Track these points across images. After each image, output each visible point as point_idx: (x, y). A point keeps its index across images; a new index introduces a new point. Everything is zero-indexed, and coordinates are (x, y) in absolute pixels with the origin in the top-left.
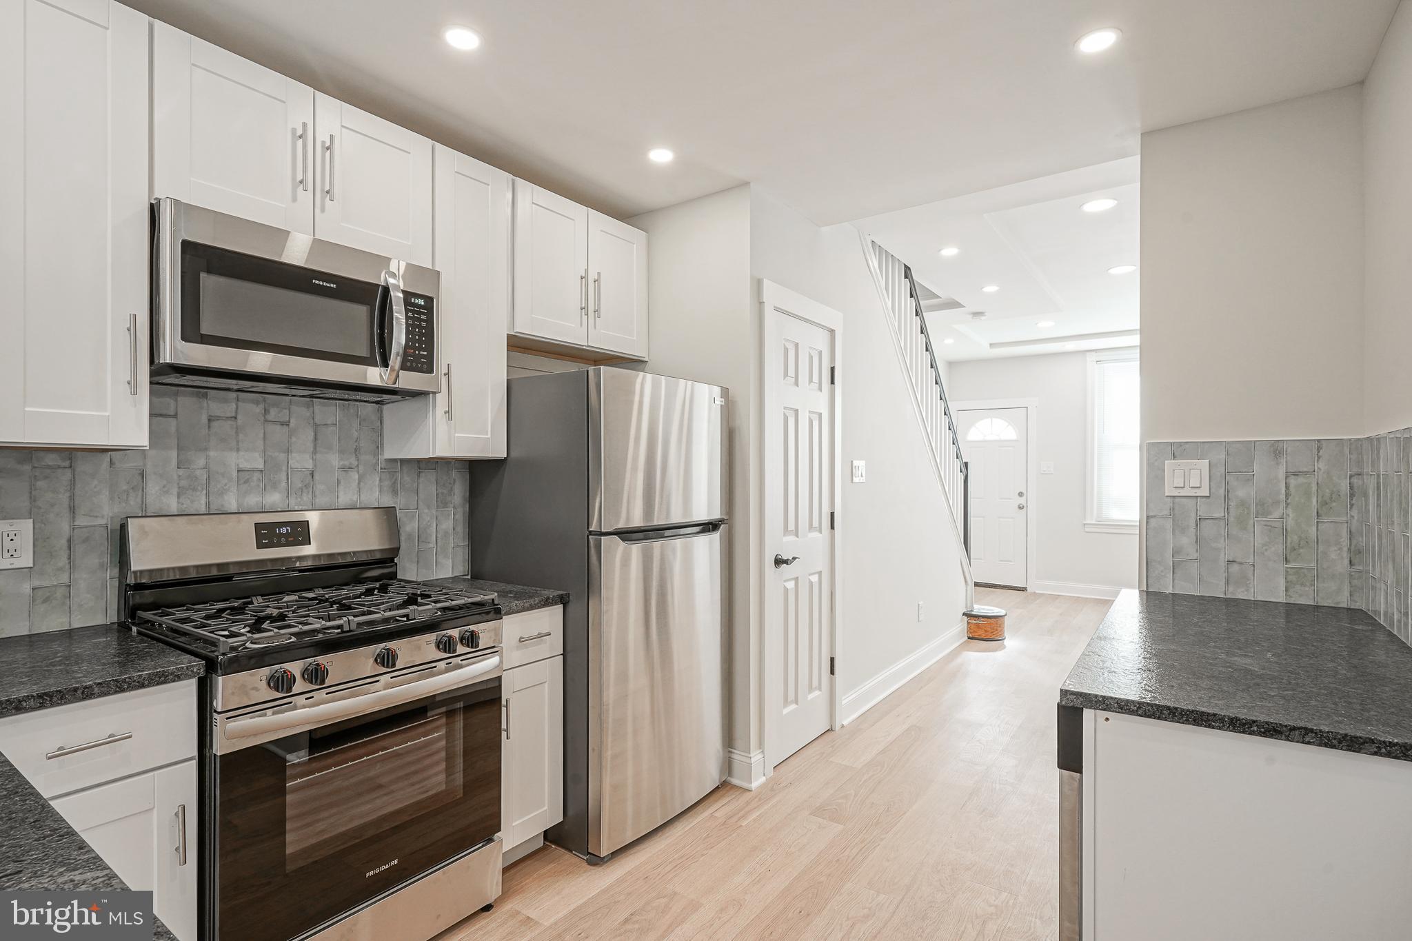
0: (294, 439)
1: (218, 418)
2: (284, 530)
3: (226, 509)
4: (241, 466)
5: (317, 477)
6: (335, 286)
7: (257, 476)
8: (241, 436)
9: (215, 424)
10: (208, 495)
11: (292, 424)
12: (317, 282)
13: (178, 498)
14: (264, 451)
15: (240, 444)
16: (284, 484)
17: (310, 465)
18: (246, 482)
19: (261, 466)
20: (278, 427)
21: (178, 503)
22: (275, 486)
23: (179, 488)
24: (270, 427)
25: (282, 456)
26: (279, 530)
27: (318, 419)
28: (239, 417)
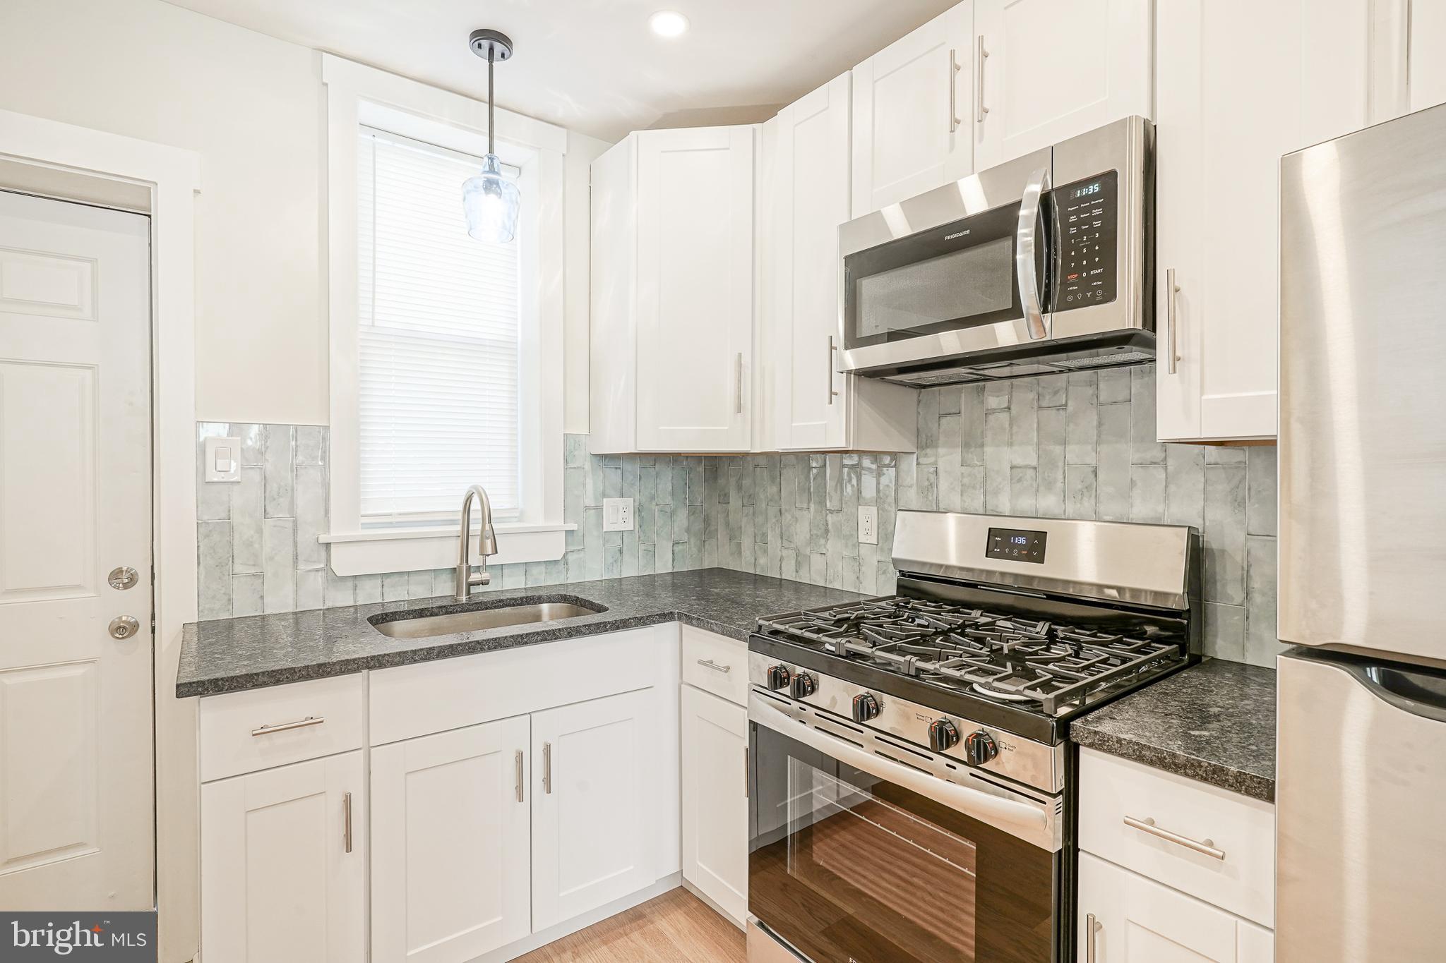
0: (1071, 425)
1: (994, 411)
2: (1022, 541)
3: (999, 510)
4: (1015, 463)
5: (1101, 476)
6: (968, 232)
7: (1031, 473)
8: (1015, 429)
9: (991, 417)
10: (985, 495)
11: (1070, 408)
12: (949, 237)
13: (962, 495)
14: (1038, 444)
15: (1014, 437)
16: (1059, 485)
17: (1091, 459)
18: (1019, 480)
19: (1034, 463)
20: (1054, 412)
21: (962, 500)
22: (1049, 485)
23: (962, 485)
24: (1045, 413)
25: (1058, 449)
26: (1014, 540)
27: (1103, 397)
28: (1012, 407)
